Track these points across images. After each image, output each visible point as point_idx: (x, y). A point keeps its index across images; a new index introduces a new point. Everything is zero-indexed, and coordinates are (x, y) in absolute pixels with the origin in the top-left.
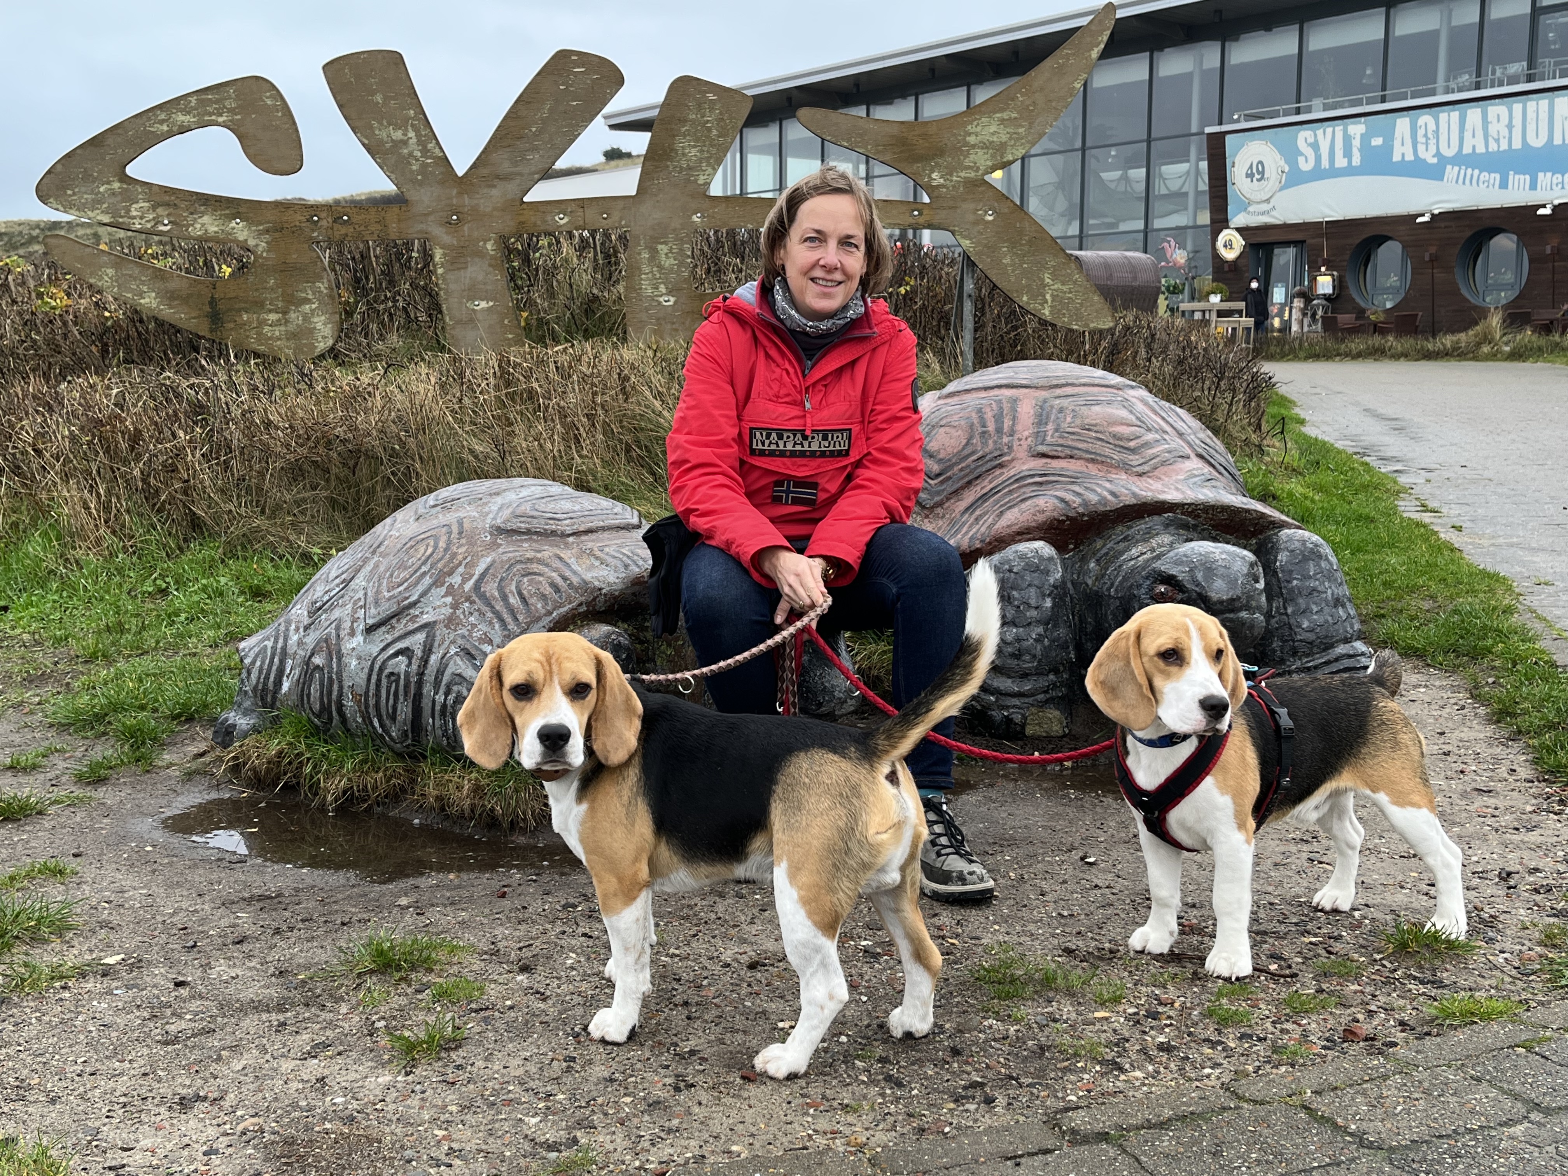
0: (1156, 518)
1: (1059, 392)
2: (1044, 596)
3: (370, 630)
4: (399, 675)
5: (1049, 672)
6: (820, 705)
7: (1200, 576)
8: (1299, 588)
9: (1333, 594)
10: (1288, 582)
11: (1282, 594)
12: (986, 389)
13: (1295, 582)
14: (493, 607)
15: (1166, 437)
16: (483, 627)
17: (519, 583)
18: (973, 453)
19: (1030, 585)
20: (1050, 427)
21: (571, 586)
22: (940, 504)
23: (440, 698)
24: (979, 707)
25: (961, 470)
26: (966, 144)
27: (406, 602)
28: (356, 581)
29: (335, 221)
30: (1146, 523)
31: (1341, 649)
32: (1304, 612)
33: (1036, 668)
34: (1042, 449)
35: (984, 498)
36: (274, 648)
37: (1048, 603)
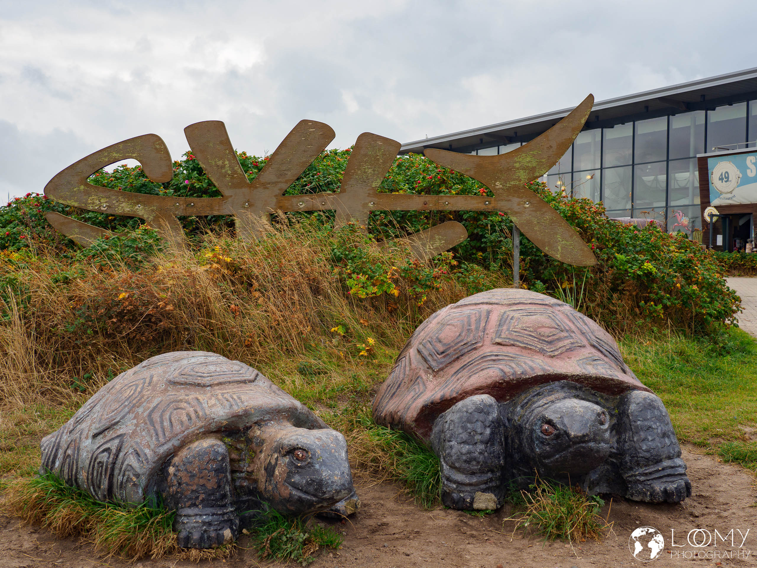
0: (557, 383)
1: (515, 308)
2: (485, 427)
3: (95, 436)
4: (103, 463)
5: (488, 471)
6: (324, 493)
7: (566, 421)
8: (641, 426)
9: (662, 430)
10: (635, 422)
11: (631, 429)
12: (476, 304)
13: (639, 423)
14: (154, 427)
15: (573, 335)
16: (148, 438)
17: (171, 413)
18: (462, 341)
19: (477, 421)
20: (505, 328)
21: (198, 417)
22: (442, 369)
23: (120, 478)
24: (448, 491)
25: (455, 350)
26: (514, 167)
27: (113, 422)
28: (96, 408)
29: (187, 206)
30: (550, 385)
31: (666, 463)
32: (643, 440)
33: (480, 470)
34: (498, 340)
35: (463, 368)
36: (55, 442)
37: (488, 431)
